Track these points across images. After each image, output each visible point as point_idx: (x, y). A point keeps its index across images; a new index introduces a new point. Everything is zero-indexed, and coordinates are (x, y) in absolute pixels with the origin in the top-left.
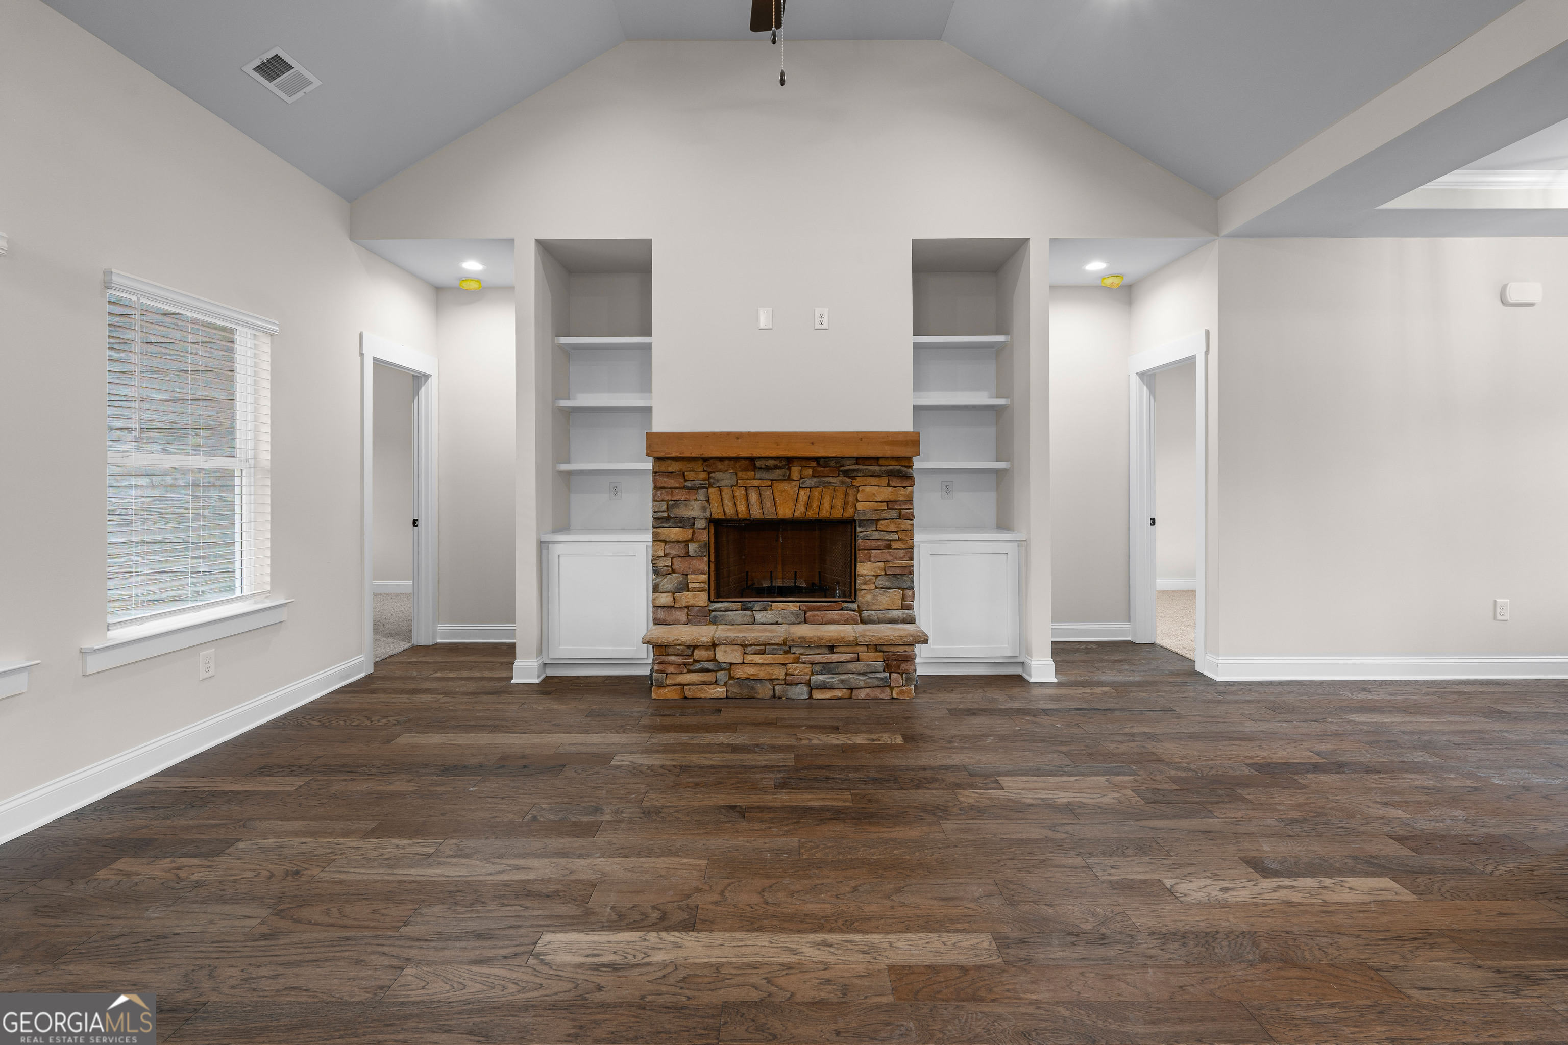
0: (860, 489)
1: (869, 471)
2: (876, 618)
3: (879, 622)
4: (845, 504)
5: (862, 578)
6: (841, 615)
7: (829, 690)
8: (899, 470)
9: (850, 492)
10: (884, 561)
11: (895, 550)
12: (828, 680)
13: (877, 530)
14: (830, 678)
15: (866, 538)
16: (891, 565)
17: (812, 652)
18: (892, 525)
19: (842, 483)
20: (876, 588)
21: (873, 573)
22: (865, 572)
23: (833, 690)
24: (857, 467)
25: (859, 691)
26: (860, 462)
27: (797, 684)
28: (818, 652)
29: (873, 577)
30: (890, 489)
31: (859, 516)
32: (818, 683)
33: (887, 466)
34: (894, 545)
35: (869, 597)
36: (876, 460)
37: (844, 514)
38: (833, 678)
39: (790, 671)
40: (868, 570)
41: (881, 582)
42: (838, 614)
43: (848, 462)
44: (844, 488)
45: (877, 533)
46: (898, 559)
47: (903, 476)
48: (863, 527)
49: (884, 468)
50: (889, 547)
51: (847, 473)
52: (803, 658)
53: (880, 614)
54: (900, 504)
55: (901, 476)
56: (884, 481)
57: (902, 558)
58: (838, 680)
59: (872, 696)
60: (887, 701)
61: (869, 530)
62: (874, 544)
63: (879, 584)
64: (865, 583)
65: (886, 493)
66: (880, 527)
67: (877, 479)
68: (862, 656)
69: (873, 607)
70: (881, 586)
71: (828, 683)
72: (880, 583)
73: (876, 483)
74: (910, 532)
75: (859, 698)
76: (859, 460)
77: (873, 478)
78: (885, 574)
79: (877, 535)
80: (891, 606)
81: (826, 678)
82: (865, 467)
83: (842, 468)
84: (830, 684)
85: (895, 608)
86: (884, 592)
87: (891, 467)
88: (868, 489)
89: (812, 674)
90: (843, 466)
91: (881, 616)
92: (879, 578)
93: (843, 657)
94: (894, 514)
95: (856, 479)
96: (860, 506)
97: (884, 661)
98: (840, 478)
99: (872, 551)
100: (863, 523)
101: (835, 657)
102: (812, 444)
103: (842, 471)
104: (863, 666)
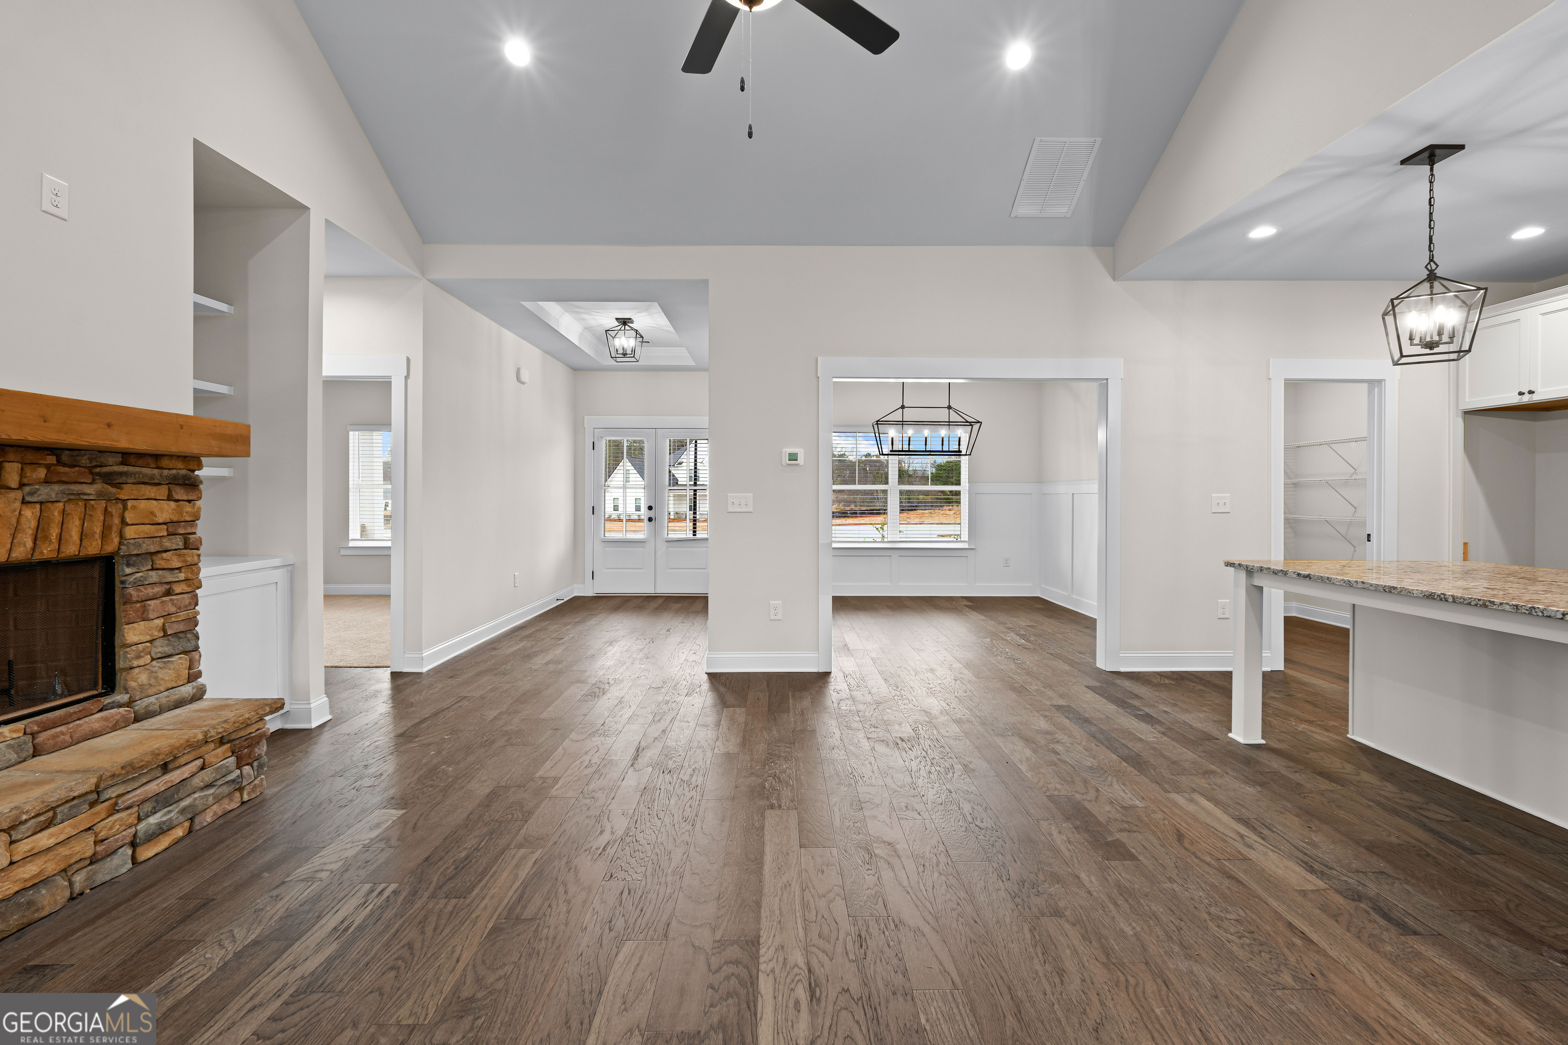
0: (130, 504)
1: (145, 475)
2: (157, 707)
3: (162, 710)
4: (106, 529)
5: (134, 648)
6: (106, 719)
7: (164, 835)
8: (186, 475)
9: (115, 510)
10: (162, 617)
11: (179, 597)
12: (164, 819)
13: (152, 569)
14: (165, 815)
15: (139, 584)
16: (173, 619)
17: (136, 785)
18: (175, 558)
19: (100, 495)
20: (153, 659)
21: (148, 638)
22: (135, 639)
23: (170, 832)
24: (125, 469)
25: (203, 814)
26: (132, 460)
27: (115, 852)
28: (145, 781)
29: (148, 644)
30: (172, 504)
31: (128, 548)
32: (150, 832)
33: (170, 469)
34: (178, 589)
35: (143, 678)
36: (156, 458)
37: (105, 547)
38: (170, 812)
39: (102, 835)
40: (141, 634)
41: (161, 647)
42: (102, 718)
43: (111, 460)
44: (103, 503)
45: (153, 573)
46: (182, 610)
47: (190, 485)
48: (134, 566)
49: (166, 472)
50: (168, 593)
51: (110, 479)
52: (122, 804)
53: (164, 698)
54: (185, 527)
55: (187, 485)
56: (163, 491)
57: (186, 606)
58: (178, 812)
59: (220, 813)
60: (237, 812)
61: (143, 569)
62: (150, 591)
63: (156, 653)
64: (138, 657)
65: (165, 511)
66: (160, 563)
67: (155, 488)
68: (209, 758)
69: (150, 692)
70: (159, 655)
71: (164, 823)
72: (157, 650)
73: (153, 496)
74: (194, 567)
75: (205, 824)
76: (127, 457)
77: (149, 488)
78: (165, 635)
79: (154, 576)
80: (176, 682)
81: (161, 817)
82: (137, 469)
83: (98, 470)
84: (167, 824)
85: (181, 684)
86: (165, 663)
87: (174, 472)
88: (143, 504)
89: (139, 819)
90: (101, 466)
91: (164, 701)
92: (157, 643)
93: (186, 772)
94: (178, 542)
95: (121, 489)
96: (130, 532)
97: (233, 753)
98: (98, 486)
99: (149, 602)
100: (130, 560)
101: (175, 776)
102: (109, 425)
103: (99, 474)
104: (212, 773)
